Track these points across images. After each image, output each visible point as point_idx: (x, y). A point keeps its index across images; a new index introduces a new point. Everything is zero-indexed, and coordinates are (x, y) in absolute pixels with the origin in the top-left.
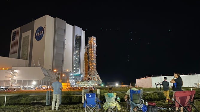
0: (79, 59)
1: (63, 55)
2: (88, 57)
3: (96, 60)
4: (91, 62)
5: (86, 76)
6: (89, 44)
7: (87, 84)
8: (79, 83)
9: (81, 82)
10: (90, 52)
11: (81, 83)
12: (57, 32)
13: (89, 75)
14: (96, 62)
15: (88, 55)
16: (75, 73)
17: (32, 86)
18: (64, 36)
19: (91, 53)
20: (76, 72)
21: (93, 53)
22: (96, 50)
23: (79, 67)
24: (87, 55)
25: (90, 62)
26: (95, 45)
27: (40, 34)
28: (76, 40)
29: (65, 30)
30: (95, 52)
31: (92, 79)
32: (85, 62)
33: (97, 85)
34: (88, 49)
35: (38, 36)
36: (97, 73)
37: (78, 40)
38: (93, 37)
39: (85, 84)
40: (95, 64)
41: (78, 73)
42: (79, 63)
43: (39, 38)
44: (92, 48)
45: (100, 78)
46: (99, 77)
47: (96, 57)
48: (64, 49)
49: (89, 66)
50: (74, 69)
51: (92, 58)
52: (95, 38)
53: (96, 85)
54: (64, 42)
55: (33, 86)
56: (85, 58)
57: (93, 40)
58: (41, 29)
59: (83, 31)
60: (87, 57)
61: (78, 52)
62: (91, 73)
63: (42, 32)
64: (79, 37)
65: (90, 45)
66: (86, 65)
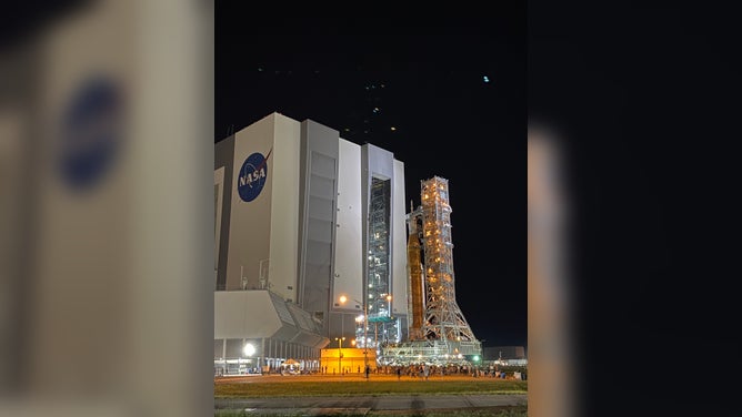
0: (386, 260)
1: (331, 246)
2: (420, 252)
3: (451, 262)
4: (436, 270)
5: (417, 325)
6: (426, 203)
7: (424, 353)
8: (393, 350)
9: (400, 346)
10: (428, 234)
11: (401, 350)
12: (309, 171)
13: (430, 321)
14: (452, 272)
15: (421, 244)
16: (372, 311)
17: (241, 361)
18: (335, 182)
19: (433, 236)
20: (376, 310)
21: (441, 237)
22: (449, 225)
23: (386, 290)
24: (416, 244)
25: (430, 270)
26: (447, 208)
27: (253, 178)
28: (375, 193)
29: (335, 161)
30: (447, 233)
31: (443, 334)
32: (413, 269)
33: (460, 356)
34: (419, 222)
35: (247, 185)
36: (459, 311)
37: (379, 194)
38: (436, 178)
39: (417, 353)
40: (448, 277)
41: (383, 313)
42: (386, 274)
43: (250, 193)
44: (434, 219)
45: (471, 332)
46: (467, 327)
47: (450, 253)
48: (333, 225)
49: (428, 287)
50: (371, 296)
51: (437, 255)
52: (445, 181)
53: (458, 359)
54: (334, 203)
55: (247, 361)
56: (411, 256)
57: (438, 192)
58: (258, 162)
59: (395, 161)
60: (418, 252)
61: (381, 237)
62: (437, 311)
63: (262, 170)
64: (382, 182)
65: (427, 207)
66: (415, 283)
